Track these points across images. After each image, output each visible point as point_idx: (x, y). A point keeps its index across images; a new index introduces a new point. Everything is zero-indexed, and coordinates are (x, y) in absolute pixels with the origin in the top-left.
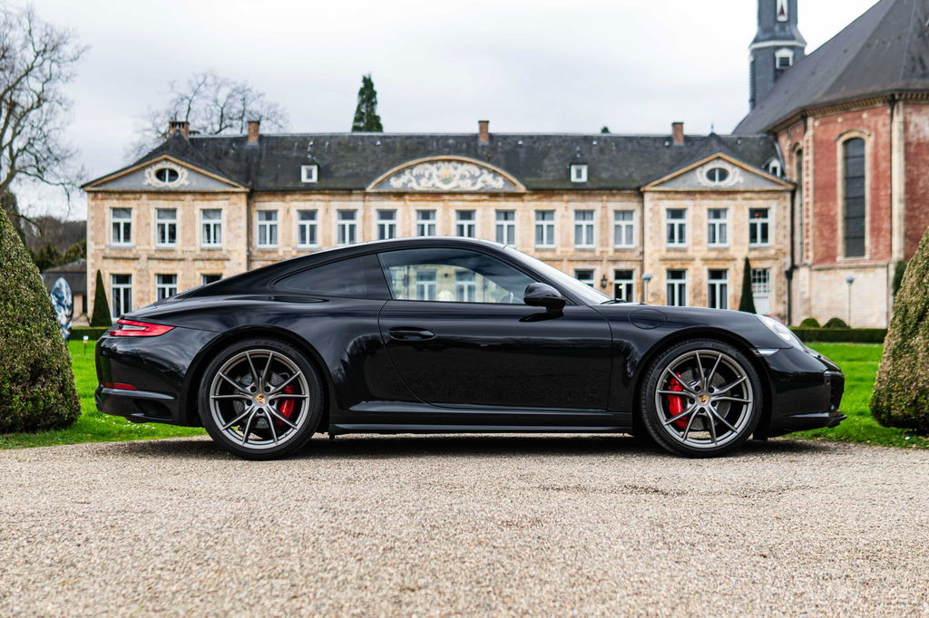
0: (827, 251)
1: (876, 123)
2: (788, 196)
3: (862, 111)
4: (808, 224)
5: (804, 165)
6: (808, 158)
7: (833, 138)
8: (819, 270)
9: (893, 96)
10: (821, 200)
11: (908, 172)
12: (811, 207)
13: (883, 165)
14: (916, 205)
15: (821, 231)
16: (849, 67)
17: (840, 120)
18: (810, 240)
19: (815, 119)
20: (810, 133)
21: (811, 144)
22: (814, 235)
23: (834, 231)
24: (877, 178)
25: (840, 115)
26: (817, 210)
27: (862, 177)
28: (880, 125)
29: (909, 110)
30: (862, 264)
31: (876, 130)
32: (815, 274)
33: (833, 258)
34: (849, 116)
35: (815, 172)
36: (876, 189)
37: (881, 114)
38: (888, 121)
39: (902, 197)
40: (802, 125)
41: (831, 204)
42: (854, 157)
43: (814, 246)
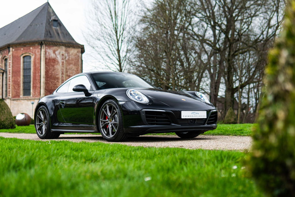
0: (17, 94)
1: (35, 51)
2: (1, 74)
3: (30, 47)
4: (9, 84)
5: (8, 64)
6: (10, 61)
7: (19, 55)
8: (14, 100)
9: (42, 42)
10: (15, 76)
11: (46, 68)
12: (11, 78)
13: (38, 65)
14: (48, 79)
15: (14, 87)
16: (24, 32)
17: (22, 49)
18: (11, 90)
19: (13, 48)
20: (11, 53)
21: (11, 57)
22: (12, 88)
23: (19, 87)
24: (35, 69)
25: (22, 47)
26: (13, 79)
27: (30, 69)
28: (37, 51)
29: (47, 47)
30: (29, 98)
31: (35, 54)
32: (12, 101)
33: (19, 96)
34: (25, 48)
35: (12, 66)
36: (35, 73)
37: (37, 48)
38: (39, 51)
39: (44, 76)
40: (8, 50)
41: (18, 77)
42: (27, 62)
43: (12, 92)
